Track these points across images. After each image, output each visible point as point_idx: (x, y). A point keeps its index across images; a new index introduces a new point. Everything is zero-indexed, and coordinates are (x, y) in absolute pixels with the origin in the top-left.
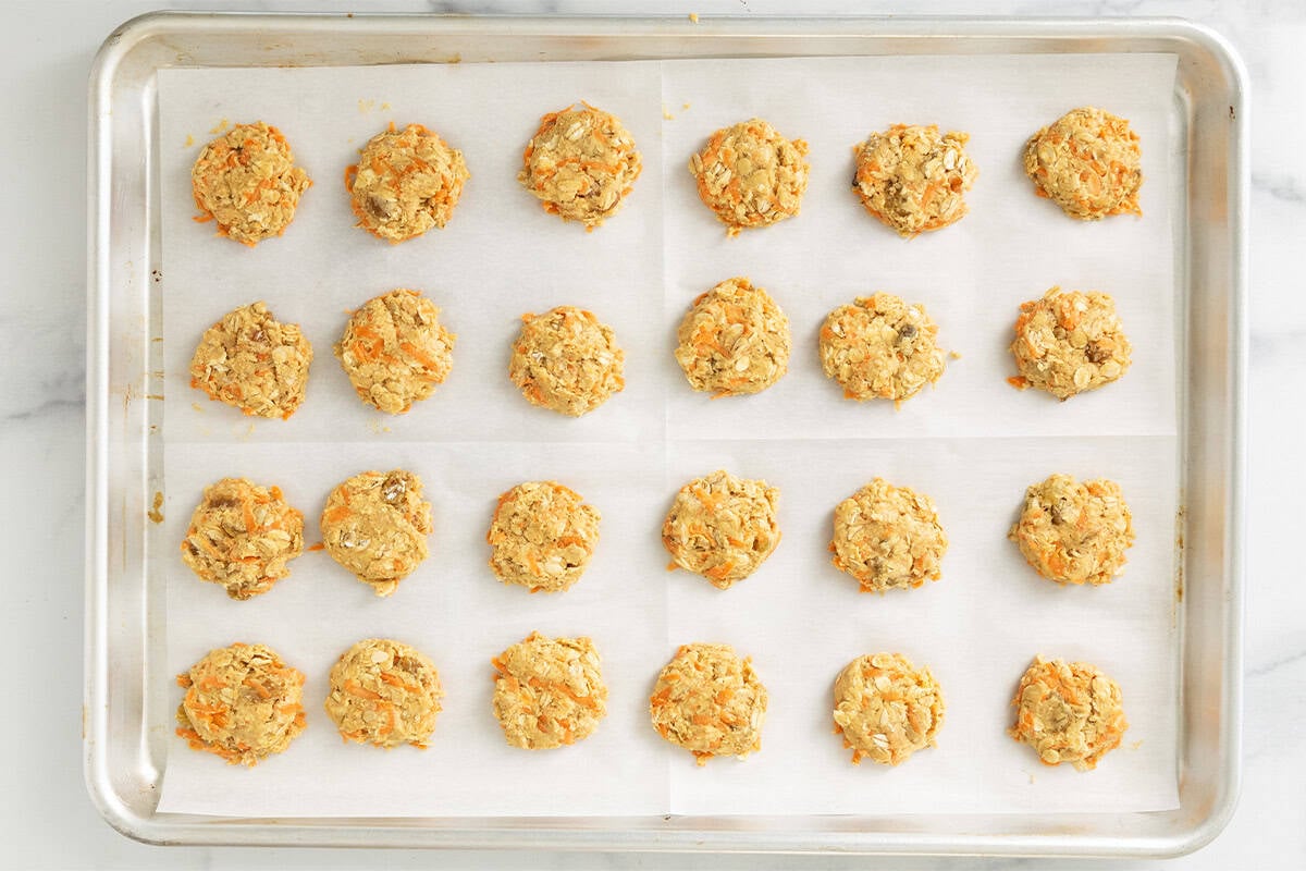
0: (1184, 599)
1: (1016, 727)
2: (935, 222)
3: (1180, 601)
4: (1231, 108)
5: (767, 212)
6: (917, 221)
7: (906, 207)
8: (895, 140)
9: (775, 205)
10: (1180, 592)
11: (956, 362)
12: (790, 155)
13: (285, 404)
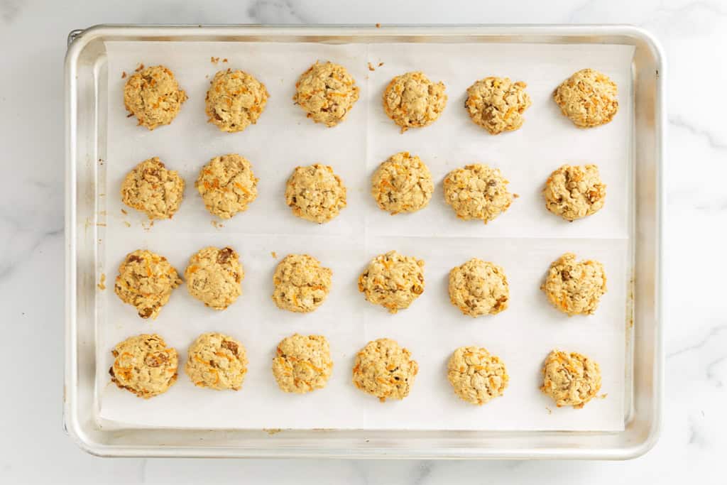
0: (633, 325)
1: (543, 387)
2: (510, 128)
3: (631, 326)
4: (657, 72)
5: (422, 120)
6: (501, 127)
7: (494, 120)
8: (489, 84)
9: (427, 117)
10: (631, 322)
11: (517, 199)
12: (436, 90)
13: (170, 213)
